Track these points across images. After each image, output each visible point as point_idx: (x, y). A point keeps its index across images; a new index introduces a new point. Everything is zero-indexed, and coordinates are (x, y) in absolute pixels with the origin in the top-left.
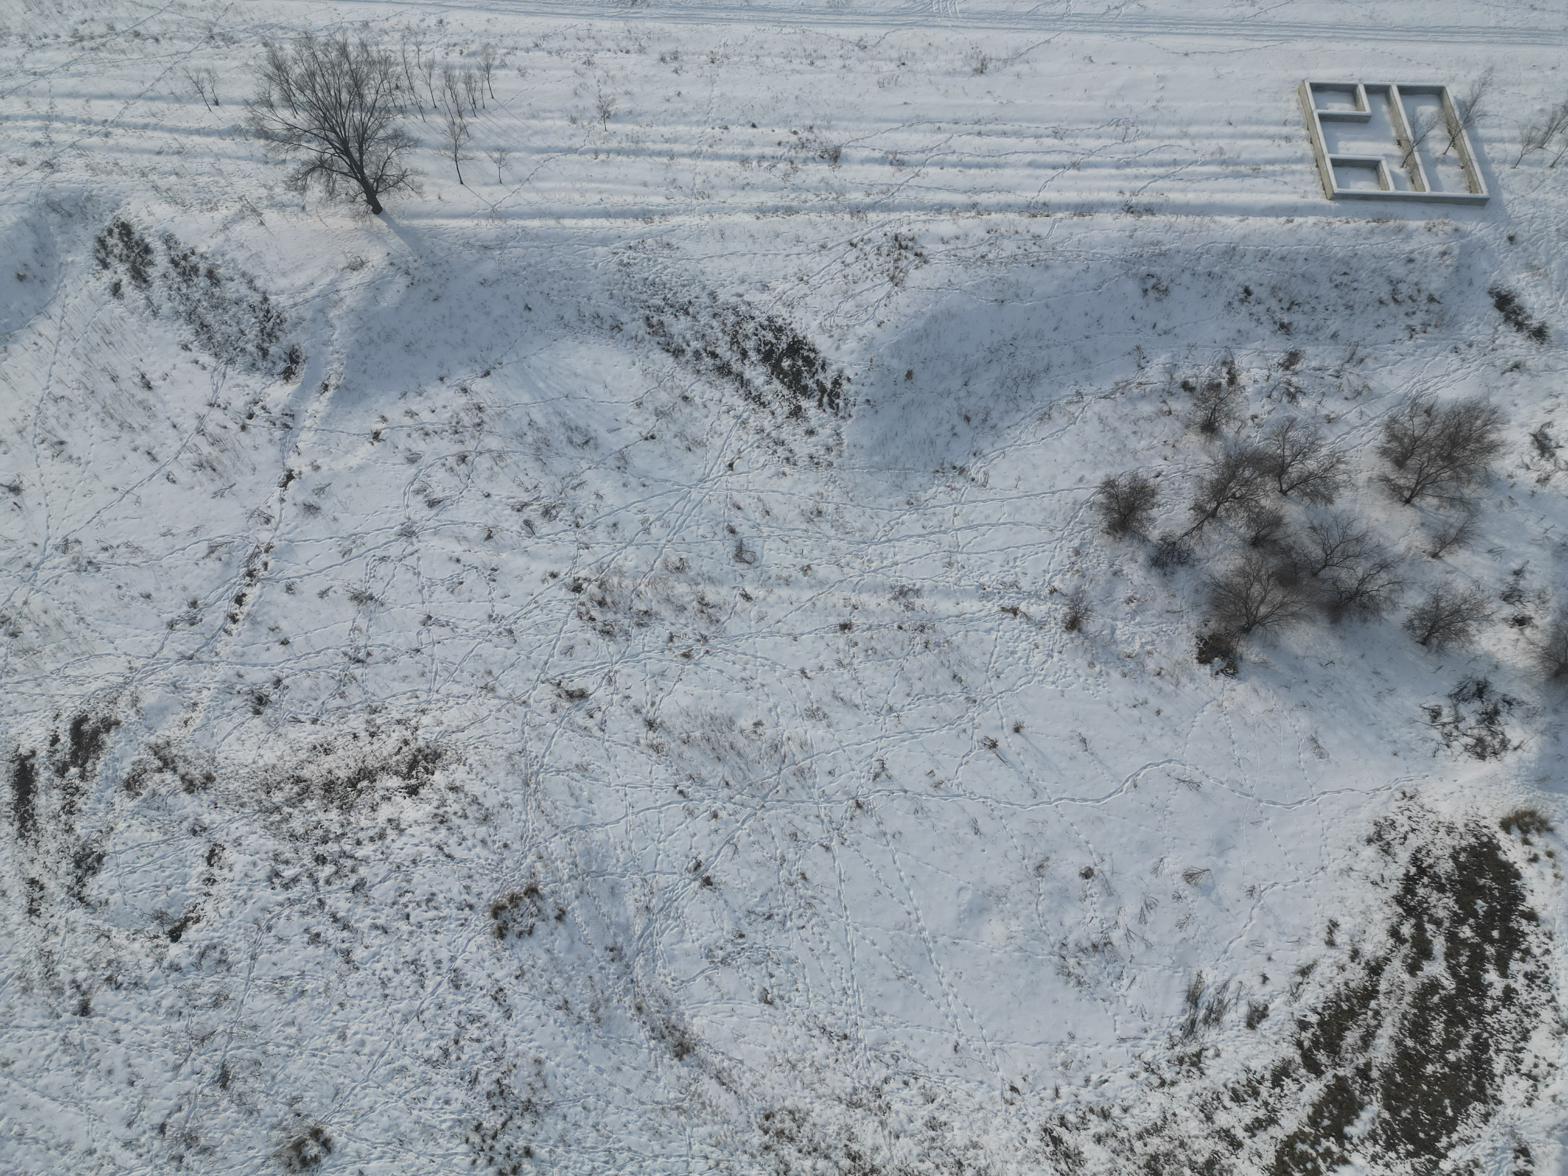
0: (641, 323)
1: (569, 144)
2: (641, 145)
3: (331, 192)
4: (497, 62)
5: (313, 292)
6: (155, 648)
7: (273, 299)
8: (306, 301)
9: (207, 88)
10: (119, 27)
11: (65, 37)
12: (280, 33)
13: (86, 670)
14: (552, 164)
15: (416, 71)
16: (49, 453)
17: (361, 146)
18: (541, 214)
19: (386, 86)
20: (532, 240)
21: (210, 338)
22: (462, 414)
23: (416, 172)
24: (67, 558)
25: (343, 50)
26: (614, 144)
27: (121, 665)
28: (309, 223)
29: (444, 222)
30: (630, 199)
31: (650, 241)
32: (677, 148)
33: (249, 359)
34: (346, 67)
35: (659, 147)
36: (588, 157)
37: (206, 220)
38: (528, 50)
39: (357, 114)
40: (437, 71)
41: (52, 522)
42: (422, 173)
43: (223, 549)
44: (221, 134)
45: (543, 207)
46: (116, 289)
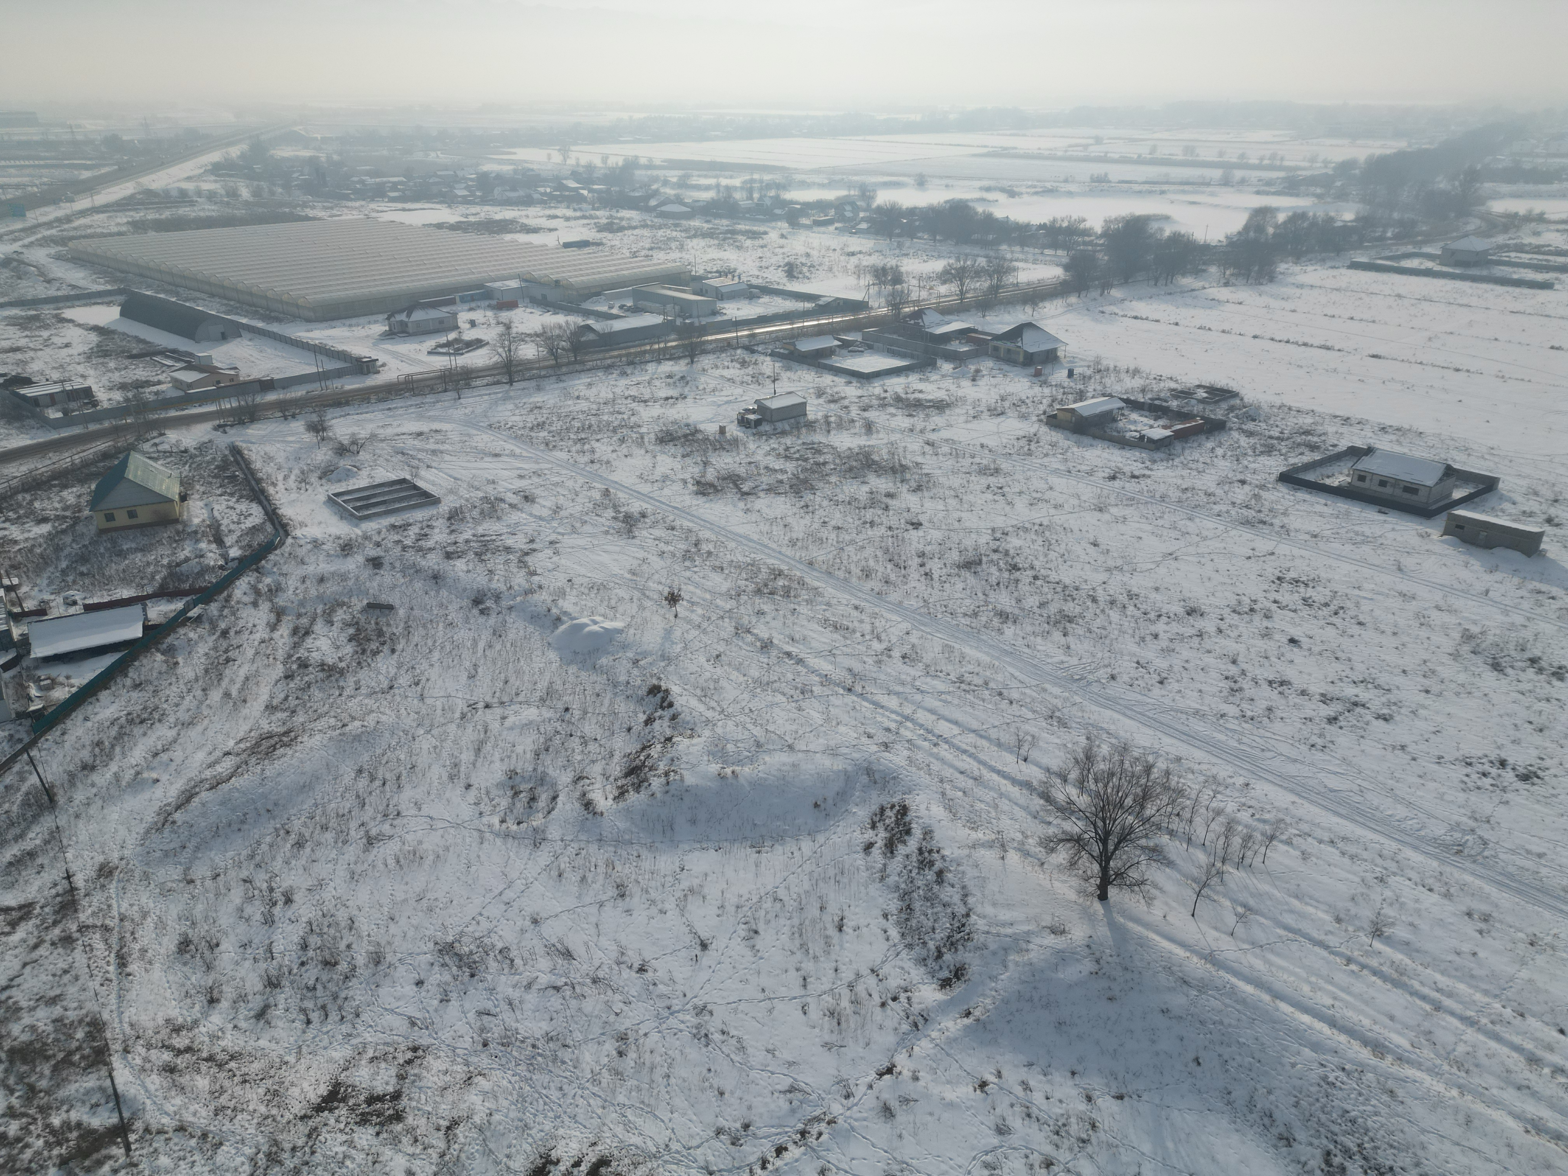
0: (1318, 1153)
1: (1322, 937)
2: (1405, 978)
3: (1073, 864)
4: (1284, 837)
5: (1009, 931)
6: (694, 1143)
7: (973, 918)
8: (998, 935)
9: (1026, 747)
10: (992, 685)
11: (952, 677)
12: (1104, 736)
13: (639, 1121)
14: (1294, 946)
15: (1203, 810)
16: (743, 934)
17: (1119, 842)
18: (1259, 984)
19: (1169, 809)
20: (1236, 1001)
21: (907, 920)
22: (1073, 1120)
23: (1155, 886)
24: (695, 1021)
25: (1148, 769)
26: (1374, 963)
27: (662, 1137)
28: (1041, 878)
29: (1157, 938)
30: (1366, 1022)
31: (1370, 1076)
32: (1447, 1002)
33: (924, 953)
34: (1143, 781)
35: (1426, 991)
36: (1338, 960)
37: (963, 833)
38: (1320, 842)
39: (1130, 819)
40: (1221, 819)
41: (707, 986)
42: (1160, 889)
43: (799, 1095)
44: (1014, 781)
45: (1264, 978)
46: (868, 847)
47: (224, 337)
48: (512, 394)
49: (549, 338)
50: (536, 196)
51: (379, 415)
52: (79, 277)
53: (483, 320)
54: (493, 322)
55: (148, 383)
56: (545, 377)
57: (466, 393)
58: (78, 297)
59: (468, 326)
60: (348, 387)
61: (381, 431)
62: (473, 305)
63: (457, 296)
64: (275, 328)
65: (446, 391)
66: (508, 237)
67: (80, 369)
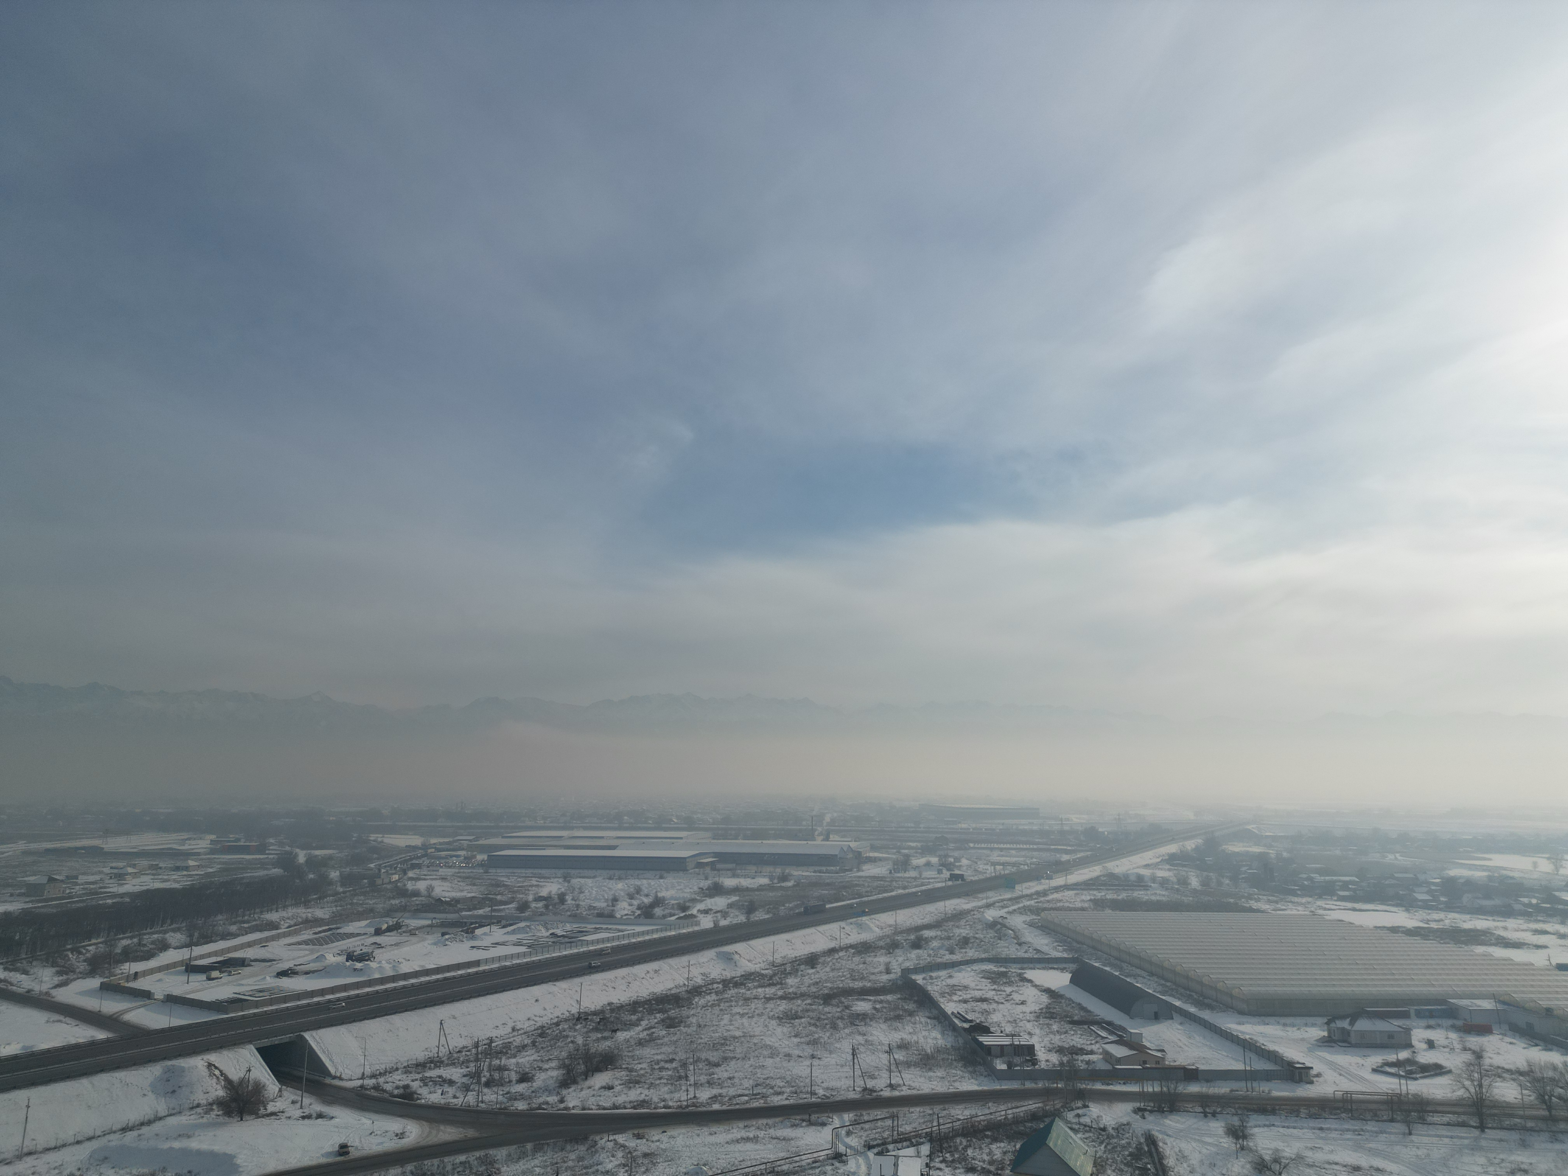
47: (1157, 1017)
48: (1483, 1143)
49: (1538, 1080)
50: (1517, 907)
51: (1308, 1133)
52: (1042, 943)
53: (1443, 1042)
54: (1458, 1046)
55: (1081, 1051)
56: (1531, 1130)
57: (1418, 1128)
58: (1039, 961)
59: (1424, 1046)
60: (1276, 1093)
61: (1309, 1154)
62: (1432, 1022)
63: (1412, 1009)
64: (1206, 1015)
65: (1392, 1120)
66: (1480, 949)
67: (1029, 1026)
